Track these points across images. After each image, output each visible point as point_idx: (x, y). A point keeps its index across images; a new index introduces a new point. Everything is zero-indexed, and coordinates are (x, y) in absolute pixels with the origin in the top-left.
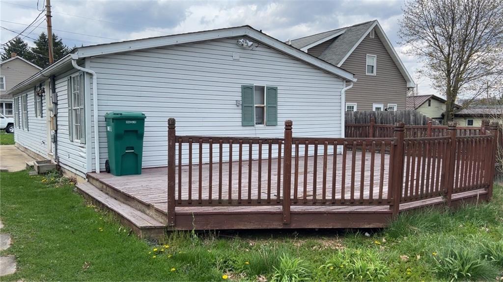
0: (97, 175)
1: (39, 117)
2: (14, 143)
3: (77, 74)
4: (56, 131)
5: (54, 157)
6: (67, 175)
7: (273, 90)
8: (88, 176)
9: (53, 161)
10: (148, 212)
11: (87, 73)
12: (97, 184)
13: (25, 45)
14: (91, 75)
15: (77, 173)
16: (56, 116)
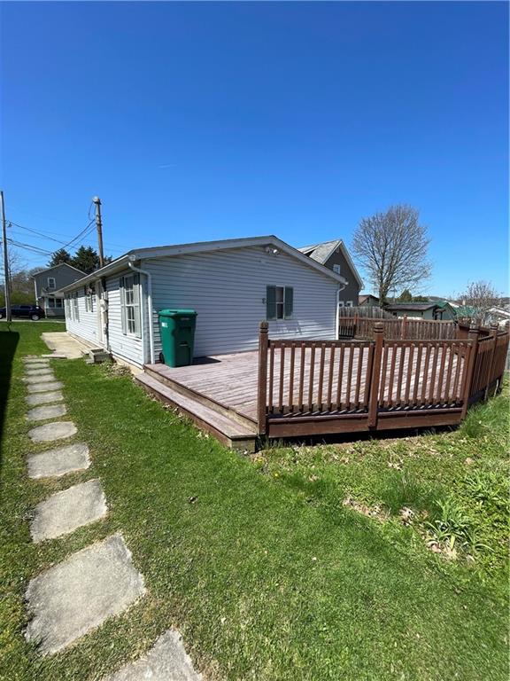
0: (152, 366)
1: (89, 312)
2: (66, 331)
3: (131, 275)
4: (107, 325)
5: (106, 346)
6: (120, 363)
7: (290, 291)
8: (145, 368)
9: (105, 350)
10: (226, 414)
11: (143, 274)
12: (156, 376)
13: (68, 255)
14: (146, 275)
15: (132, 362)
16: (107, 311)
